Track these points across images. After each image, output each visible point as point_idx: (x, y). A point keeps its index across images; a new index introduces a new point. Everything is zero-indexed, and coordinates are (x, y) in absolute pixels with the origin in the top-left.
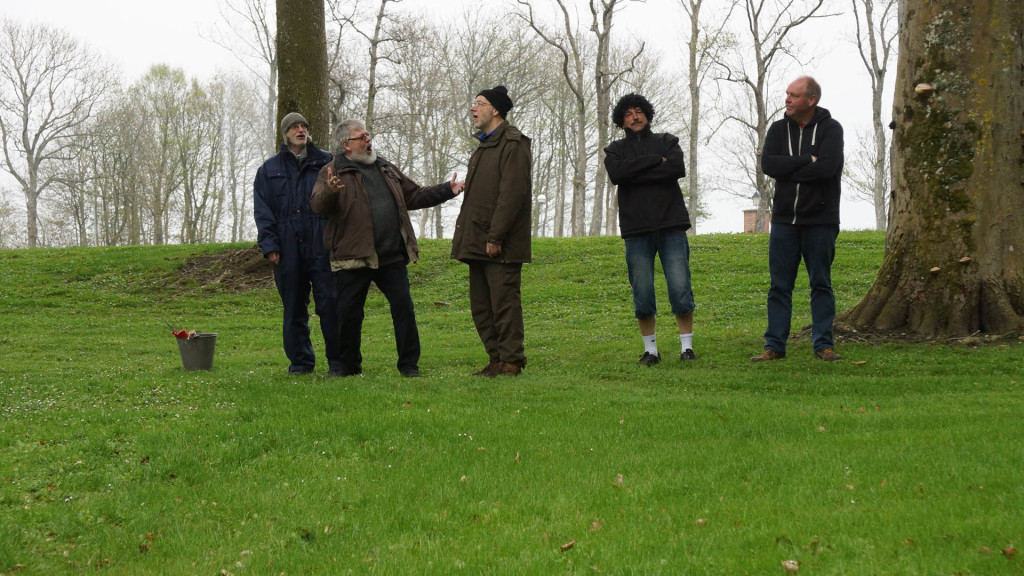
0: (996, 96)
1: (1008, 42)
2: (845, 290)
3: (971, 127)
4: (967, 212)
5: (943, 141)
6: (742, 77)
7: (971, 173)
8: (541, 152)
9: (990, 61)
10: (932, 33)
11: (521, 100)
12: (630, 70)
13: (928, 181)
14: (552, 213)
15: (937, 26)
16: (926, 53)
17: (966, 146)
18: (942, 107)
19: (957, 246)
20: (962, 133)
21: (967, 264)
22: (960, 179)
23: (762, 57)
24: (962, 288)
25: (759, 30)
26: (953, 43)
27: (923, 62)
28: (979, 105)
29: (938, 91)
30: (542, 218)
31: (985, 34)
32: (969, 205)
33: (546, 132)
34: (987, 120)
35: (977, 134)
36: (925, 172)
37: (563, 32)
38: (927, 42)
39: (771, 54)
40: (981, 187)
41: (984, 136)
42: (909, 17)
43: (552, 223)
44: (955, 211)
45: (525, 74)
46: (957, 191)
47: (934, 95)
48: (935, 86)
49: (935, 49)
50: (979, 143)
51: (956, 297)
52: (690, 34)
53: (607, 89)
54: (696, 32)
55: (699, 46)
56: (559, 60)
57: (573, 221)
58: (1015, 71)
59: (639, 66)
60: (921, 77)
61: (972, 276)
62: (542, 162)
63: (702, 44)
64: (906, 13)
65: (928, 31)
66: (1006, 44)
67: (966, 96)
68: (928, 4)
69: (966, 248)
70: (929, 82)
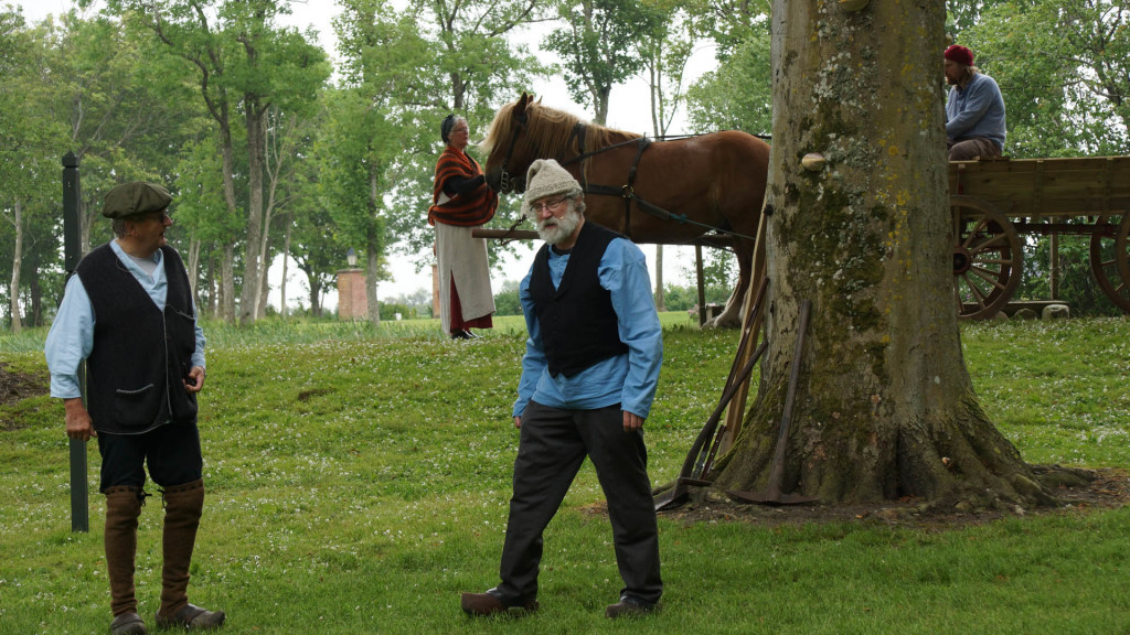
0: (912, 170)
1: (925, 95)
3: (880, 212)
4: (877, 331)
5: (842, 233)
7: (882, 275)
9: (903, 122)
10: (824, 82)
13: (823, 288)
15: (830, 73)
16: (815, 111)
17: (873, 240)
18: (839, 185)
19: (866, 379)
20: (867, 221)
22: (866, 285)
24: (874, 437)
26: (852, 98)
27: (811, 124)
28: (890, 182)
29: (833, 164)
31: (895, 84)
32: (880, 321)
34: (901, 203)
35: (888, 222)
36: (817, 277)
38: (817, 96)
40: (895, 297)
41: (899, 226)
42: (788, 60)
44: (861, 331)
46: (863, 302)
47: (828, 169)
48: (829, 157)
49: (828, 106)
50: (890, 234)
51: (866, 450)
58: (935, 134)
60: (809, 145)
61: (886, 421)
64: (785, 55)
65: (818, 80)
66: (924, 98)
67: (871, 170)
68: (815, 44)
69: (877, 381)
70: (820, 150)
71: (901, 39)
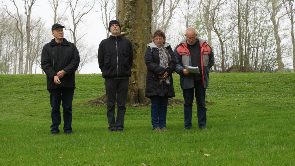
0: (143, 36)
1: (147, 21)
2: (100, 91)
3: (136, 44)
4: (135, 69)
6: (69, 29)
7: (136, 57)
8: (9, 49)
9: (142, 26)
10: (126, 17)
11: (4, 34)
12: (37, 26)
14: (13, 67)
15: (127, 15)
16: (124, 23)
17: (135, 50)
19: (132, 78)
20: (134, 46)
21: (135, 83)
23: (75, 23)
24: (134, 90)
25: (74, 16)
26: (131, 21)
27: (123, 26)
28: (139, 38)
29: (127, 34)
30: (10, 69)
31: (140, 18)
32: (136, 67)
33: (11, 43)
34: (141, 43)
35: (138, 46)
37: (16, 14)
38: (124, 20)
39: (78, 22)
40: (139, 62)
41: (140, 47)
42: (119, 13)
43: (13, 70)
45: (5, 26)
47: (126, 35)
48: (126, 33)
49: (126, 22)
50: (138, 49)
51: (132, 93)
52: (54, 16)
53: (29, 31)
54: (56, 15)
55: (57, 20)
56: (15, 23)
57: (19, 70)
58: (148, 29)
59: (39, 25)
60: (122, 30)
61: (136, 87)
62: (10, 52)
63: (58, 19)
64: (118, 11)
65: (124, 17)
66: (146, 21)
67: (135, 36)
68: (124, 9)
69: (135, 79)
70: (125, 31)
71: (142, 9)
